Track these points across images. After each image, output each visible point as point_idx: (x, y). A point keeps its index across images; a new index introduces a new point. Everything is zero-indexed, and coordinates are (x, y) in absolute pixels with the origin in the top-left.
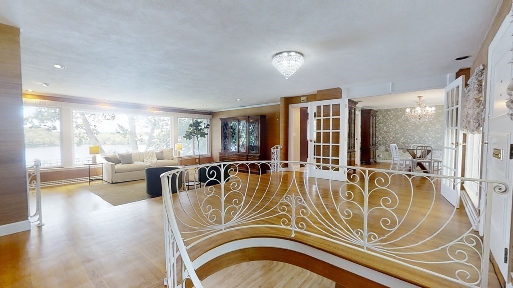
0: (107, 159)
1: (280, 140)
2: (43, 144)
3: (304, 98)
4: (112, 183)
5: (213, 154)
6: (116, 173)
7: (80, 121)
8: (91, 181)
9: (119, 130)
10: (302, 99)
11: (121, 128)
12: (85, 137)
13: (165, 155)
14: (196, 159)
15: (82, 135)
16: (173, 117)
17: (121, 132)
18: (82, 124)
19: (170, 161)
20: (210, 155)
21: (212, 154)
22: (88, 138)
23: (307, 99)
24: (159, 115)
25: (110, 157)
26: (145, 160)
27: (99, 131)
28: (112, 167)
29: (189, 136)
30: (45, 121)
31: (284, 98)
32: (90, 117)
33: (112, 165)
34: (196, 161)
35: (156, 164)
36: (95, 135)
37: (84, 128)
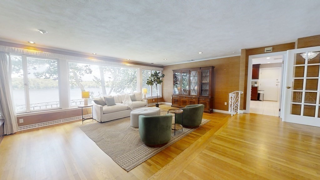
0: (96, 102)
1: (240, 86)
2: (53, 87)
3: (270, 48)
4: (101, 122)
5: (164, 95)
6: (104, 114)
7: (72, 74)
8: (83, 120)
9: (95, 79)
10: (266, 49)
11: (96, 78)
12: (75, 83)
13: (136, 97)
14: (153, 99)
15: (73, 82)
16: (139, 69)
17: (96, 80)
18: (73, 76)
19: (141, 102)
20: (161, 96)
21: (162, 96)
22: (76, 84)
23: (273, 49)
24: (131, 67)
25: (98, 100)
26: (123, 102)
27: (83, 80)
28: (101, 108)
29: (150, 83)
30: (52, 75)
31: (246, 49)
32: (77, 72)
33: (101, 107)
34: (153, 100)
35: (132, 105)
36: (81, 82)
37: (74, 78)
